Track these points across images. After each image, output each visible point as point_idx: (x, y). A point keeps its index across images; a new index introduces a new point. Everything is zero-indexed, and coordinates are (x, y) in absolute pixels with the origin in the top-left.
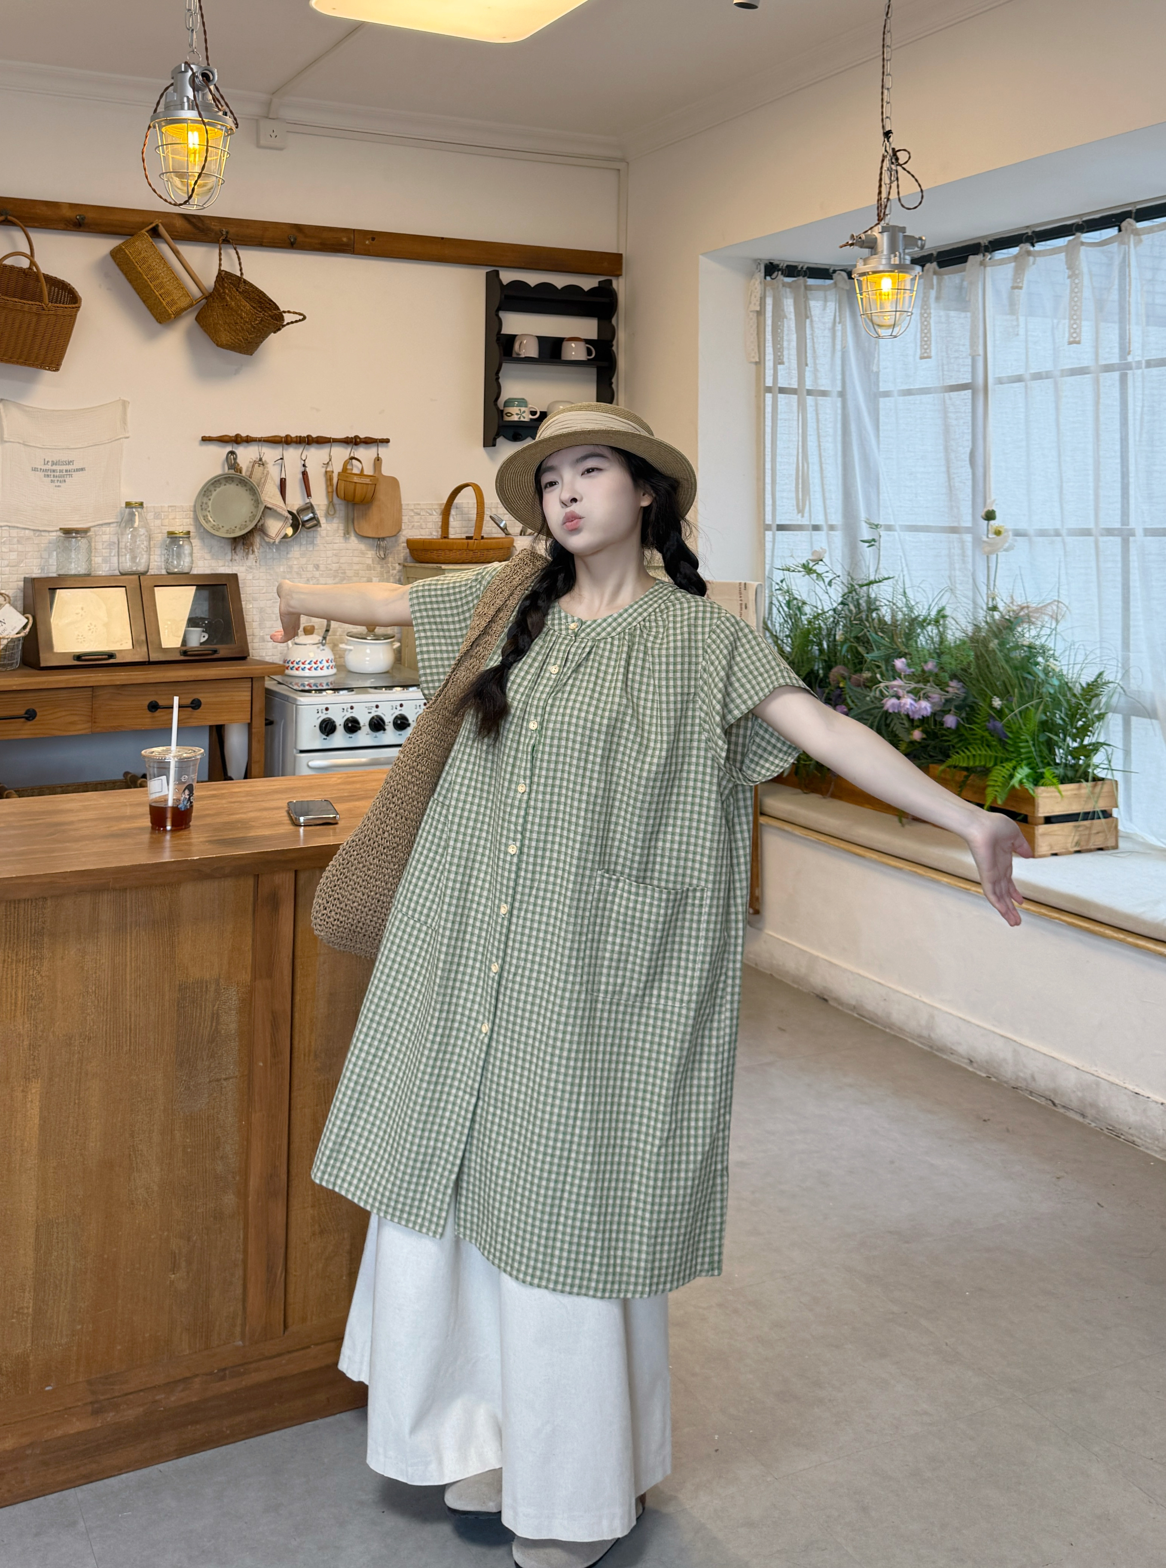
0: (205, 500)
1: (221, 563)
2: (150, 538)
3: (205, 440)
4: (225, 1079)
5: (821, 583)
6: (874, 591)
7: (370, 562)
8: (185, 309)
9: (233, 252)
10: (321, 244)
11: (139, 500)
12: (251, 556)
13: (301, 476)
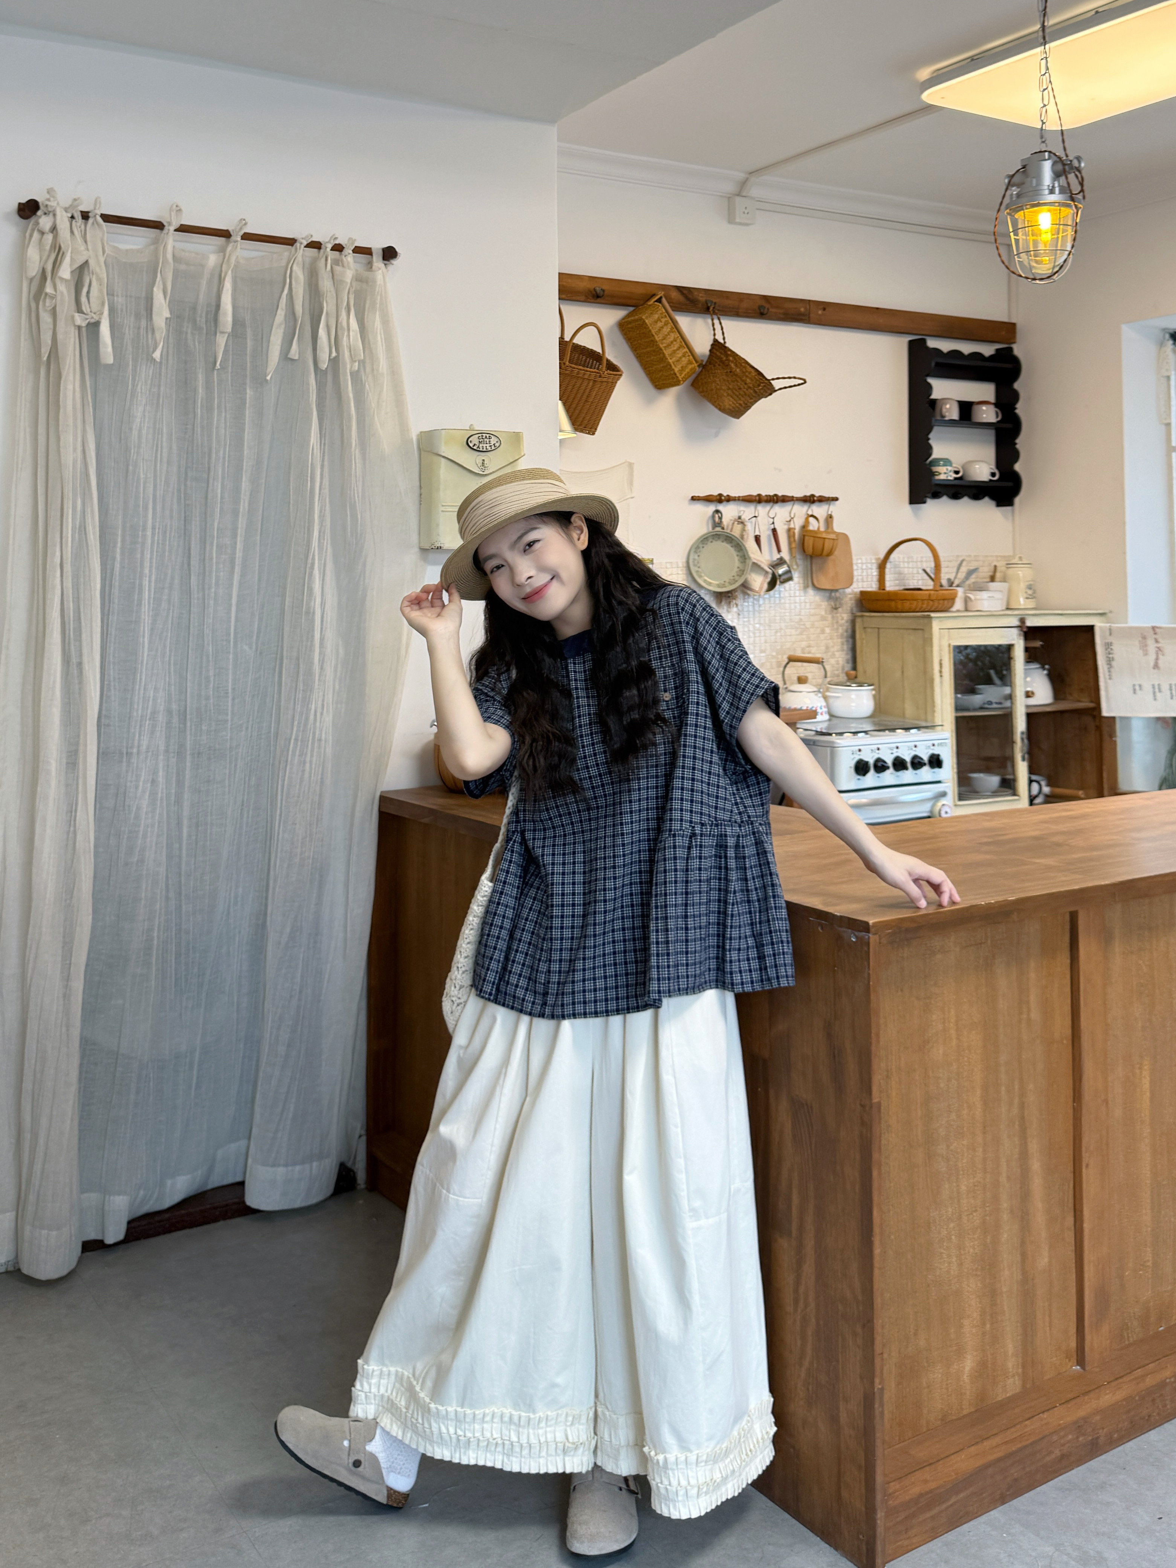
0: (695, 556)
3: (694, 499)
7: (823, 613)
11: (650, 557)
12: (735, 609)
13: (771, 533)
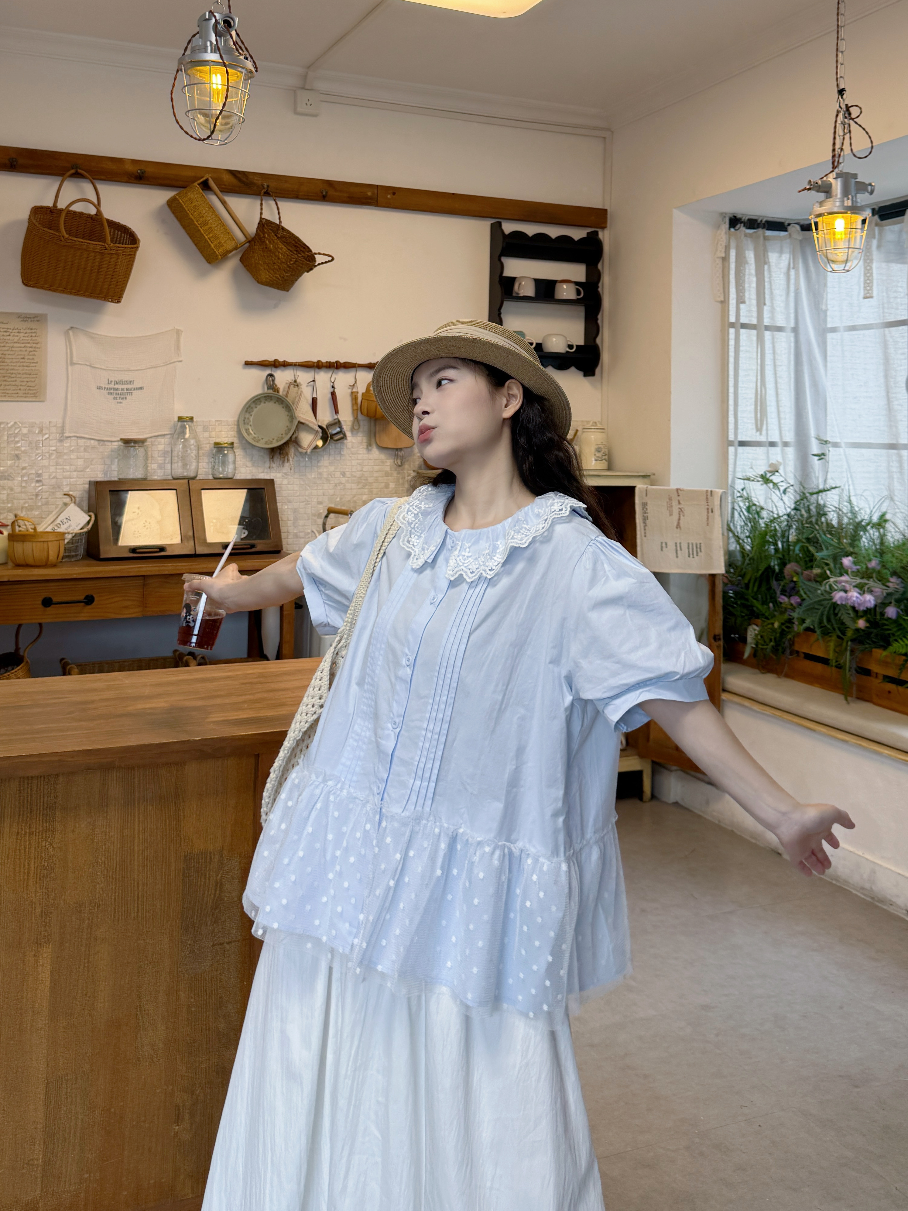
0: (247, 416)
1: (261, 470)
2: (199, 448)
3: (248, 364)
4: (228, 943)
5: (777, 492)
6: (822, 499)
7: (388, 469)
8: (231, 251)
9: (272, 203)
10: (349, 197)
11: (190, 415)
12: (286, 464)
13: (329, 396)
